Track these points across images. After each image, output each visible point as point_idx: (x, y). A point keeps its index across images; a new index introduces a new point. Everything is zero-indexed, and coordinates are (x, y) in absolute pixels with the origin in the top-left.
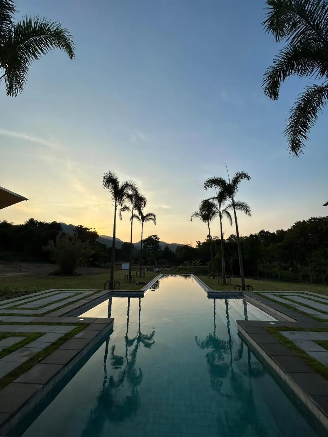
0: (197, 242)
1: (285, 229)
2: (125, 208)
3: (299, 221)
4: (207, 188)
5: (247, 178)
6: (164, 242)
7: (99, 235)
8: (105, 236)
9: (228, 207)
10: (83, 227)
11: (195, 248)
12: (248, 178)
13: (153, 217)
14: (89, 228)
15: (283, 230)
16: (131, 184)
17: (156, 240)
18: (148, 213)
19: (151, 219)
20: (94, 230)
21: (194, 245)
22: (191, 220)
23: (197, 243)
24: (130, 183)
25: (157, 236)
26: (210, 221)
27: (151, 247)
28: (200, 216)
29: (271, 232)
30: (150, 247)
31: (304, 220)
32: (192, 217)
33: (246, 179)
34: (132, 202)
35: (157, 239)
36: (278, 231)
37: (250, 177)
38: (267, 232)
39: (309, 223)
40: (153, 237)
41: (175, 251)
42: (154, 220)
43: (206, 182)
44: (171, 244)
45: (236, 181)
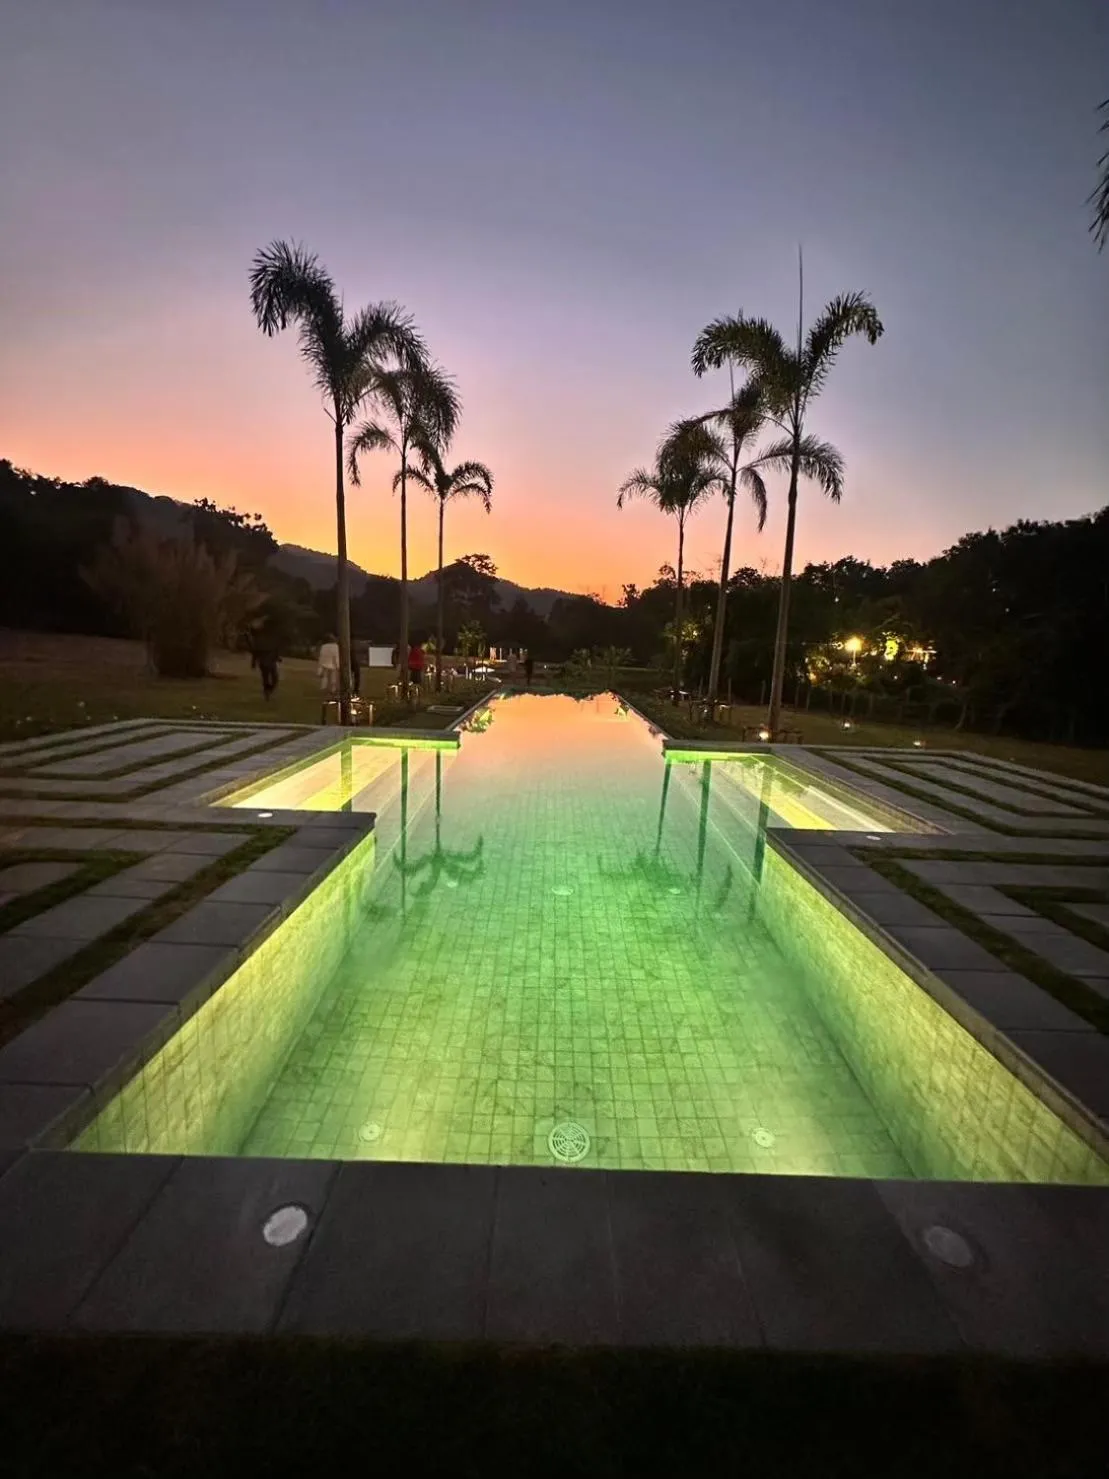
0: (624, 586)
1: (922, 559)
2: (373, 436)
3: (975, 532)
4: (706, 365)
5: (869, 328)
6: (512, 581)
7: (279, 543)
8: (299, 547)
9: (765, 458)
10: (213, 507)
11: (614, 606)
12: (874, 331)
13: (480, 481)
14: (239, 512)
15: (915, 561)
16: (399, 323)
17: (485, 571)
18: (462, 463)
19: (474, 486)
20: (260, 523)
21: (614, 599)
22: (620, 504)
23: (625, 589)
24: (392, 319)
25: (487, 557)
26: (687, 507)
27: (466, 596)
28: (652, 490)
29: (875, 566)
30: (463, 598)
31: (993, 529)
32: (623, 489)
33: (863, 336)
34: (400, 411)
35: (488, 568)
36: (899, 562)
37: (881, 328)
38: (862, 563)
39: (1006, 540)
40: (474, 563)
41: (548, 616)
42: (486, 493)
43: (707, 337)
44: (534, 591)
45: (823, 339)
